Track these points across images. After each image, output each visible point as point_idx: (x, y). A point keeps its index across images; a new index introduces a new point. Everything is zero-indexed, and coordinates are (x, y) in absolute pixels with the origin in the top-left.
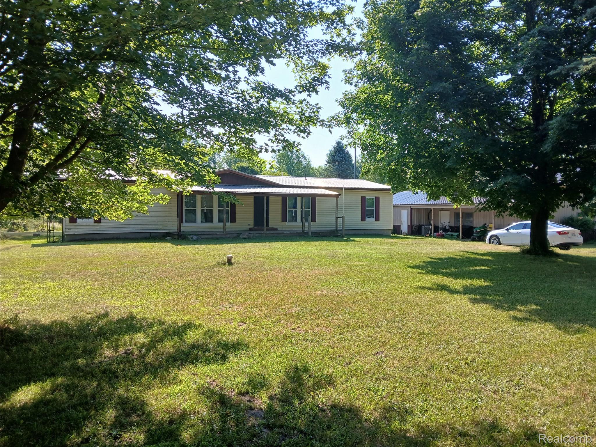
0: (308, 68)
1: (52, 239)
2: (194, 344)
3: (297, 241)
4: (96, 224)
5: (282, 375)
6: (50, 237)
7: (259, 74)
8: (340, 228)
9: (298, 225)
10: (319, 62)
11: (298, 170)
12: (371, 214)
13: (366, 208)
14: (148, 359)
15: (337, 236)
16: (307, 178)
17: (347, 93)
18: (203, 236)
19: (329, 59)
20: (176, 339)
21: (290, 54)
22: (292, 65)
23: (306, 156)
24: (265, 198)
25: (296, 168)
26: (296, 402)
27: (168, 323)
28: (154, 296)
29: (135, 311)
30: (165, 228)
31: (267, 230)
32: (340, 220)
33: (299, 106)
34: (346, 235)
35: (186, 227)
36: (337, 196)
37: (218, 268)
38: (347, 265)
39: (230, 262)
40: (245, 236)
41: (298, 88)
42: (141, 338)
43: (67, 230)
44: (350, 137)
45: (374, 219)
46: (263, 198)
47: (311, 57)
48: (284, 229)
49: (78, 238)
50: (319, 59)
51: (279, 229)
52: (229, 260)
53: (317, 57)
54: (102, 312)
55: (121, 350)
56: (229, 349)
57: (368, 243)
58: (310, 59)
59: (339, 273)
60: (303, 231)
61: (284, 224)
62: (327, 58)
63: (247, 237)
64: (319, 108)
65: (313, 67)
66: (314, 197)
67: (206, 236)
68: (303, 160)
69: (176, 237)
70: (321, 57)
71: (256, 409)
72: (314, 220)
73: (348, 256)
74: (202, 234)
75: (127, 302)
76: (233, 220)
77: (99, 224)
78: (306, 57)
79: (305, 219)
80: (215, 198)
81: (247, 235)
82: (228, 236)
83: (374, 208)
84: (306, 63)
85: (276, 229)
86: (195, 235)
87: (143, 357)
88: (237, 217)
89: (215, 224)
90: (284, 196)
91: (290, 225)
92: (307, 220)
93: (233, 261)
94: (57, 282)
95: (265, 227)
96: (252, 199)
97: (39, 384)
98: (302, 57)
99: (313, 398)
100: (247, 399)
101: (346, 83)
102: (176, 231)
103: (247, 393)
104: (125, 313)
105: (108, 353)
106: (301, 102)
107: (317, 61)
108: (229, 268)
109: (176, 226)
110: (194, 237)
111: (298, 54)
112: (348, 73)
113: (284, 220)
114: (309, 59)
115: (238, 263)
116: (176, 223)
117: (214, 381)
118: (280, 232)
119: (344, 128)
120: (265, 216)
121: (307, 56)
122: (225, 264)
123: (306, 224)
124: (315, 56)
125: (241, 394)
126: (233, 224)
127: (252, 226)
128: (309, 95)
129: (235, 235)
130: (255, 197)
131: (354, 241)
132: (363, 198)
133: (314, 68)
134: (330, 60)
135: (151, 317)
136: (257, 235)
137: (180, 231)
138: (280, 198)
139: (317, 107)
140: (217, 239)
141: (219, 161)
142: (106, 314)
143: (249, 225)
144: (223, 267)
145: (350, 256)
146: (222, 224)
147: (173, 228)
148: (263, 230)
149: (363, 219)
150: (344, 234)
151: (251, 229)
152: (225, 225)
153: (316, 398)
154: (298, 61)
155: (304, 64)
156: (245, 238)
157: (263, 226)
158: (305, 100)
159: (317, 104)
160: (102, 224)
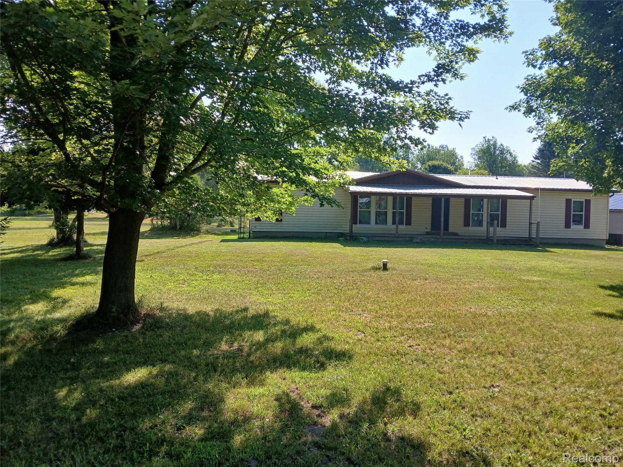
0: (453, 55)
1: (242, 236)
2: (302, 348)
3: (476, 249)
4: (278, 223)
5: (368, 394)
6: (241, 233)
7: (385, 66)
8: (534, 235)
9: (481, 231)
10: (464, 46)
11: (502, 167)
12: (578, 221)
13: (572, 213)
14: (252, 358)
15: (531, 245)
16: (499, 177)
17: (530, 77)
18: (374, 239)
19: (475, 42)
20: (288, 341)
21: (430, 42)
22: (434, 53)
23: (512, 151)
24: (443, 199)
25: (500, 165)
26: (366, 425)
27: (292, 324)
28: (296, 295)
29: (270, 308)
30: (339, 229)
31: (444, 235)
32: (534, 227)
33: (426, 98)
34: (541, 243)
35: (358, 228)
36: (531, 198)
37: (372, 273)
38: (520, 280)
39: (385, 267)
40: (418, 241)
41: (422, 78)
42: (260, 336)
43: (253, 227)
44: (541, 128)
45: (581, 227)
46: (440, 199)
47: (454, 42)
48: (466, 234)
49: (262, 235)
50: (464, 43)
51: (460, 234)
52: (385, 265)
53: (462, 41)
54: (243, 306)
55: (236, 345)
56: (330, 359)
57: (565, 254)
58: (454, 44)
59: (503, 289)
60: (487, 237)
61: (466, 228)
62: (473, 41)
63: (420, 241)
64: (450, 99)
65: (459, 52)
66: (504, 199)
67: (378, 239)
68: (508, 156)
69: (348, 238)
70: (467, 40)
71: (319, 426)
72: (504, 225)
73: (529, 269)
74: (374, 236)
75: (269, 300)
76: (409, 223)
77: (281, 223)
78: (448, 43)
79: (491, 223)
80: (390, 199)
81: (421, 240)
82: (400, 239)
83: (583, 213)
84: (450, 49)
85: (457, 234)
86: (366, 237)
87: (249, 355)
88: (413, 219)
89: (390, 226)
90: (467, 198)
91: (473, 230)
92: (492, 225)
93: (389, 266)
94: (222, 276)
95: (442, 231)
96: (430, 201)
97: (150, 368)
98: (444, 43)
99: (386, 424)
100: (317, 413)
101: (528, 65)
102: (348, 232)
103: (320, 407)
104: (261, 310)
105: (224, 347)
106: (428, 94)
107: (462, 46)
108: (381, 273)
109: (348, 226)
110: (365, 239)
111: (439, 40)
112: (529, 54)
113: (467, 224)
114: (452, 44)
115: (394, 269)
116: (348, 224)
117: (297, 389)
118: (462, 237)
119: (532, 118)
120: (442, 219)
121: (450, 40)
122: (379, 269)
123: (491, 229)
124: (459, 40)
125: (314, 407)
126: (409, 227)
127: (429, 230)
128: (436, 85)
129: (408, 239)
130: (433, 199)
131: (549, 252)
132: (568, 201)
133: (461, 54)
134: (477, 43)
135: (281, 316)
136: (432, 240)
137: (352, 232)
138: (463, 200)
139: (447, 97)
140: (389, 242)
141: (412, 160)
142: (246, 309)
143: (426, 228)
144: (377, 272)
145: (530, 270)
146: (395, 226)
147: (346, 229)
148: (439, 234)
149: (567, 226)
150: (538, 243)
151: (428, 233)
152: (397, 228)
153: (389, 426)
154: (441, 48)
155: (448, 51)
156: (418, 243)
157: (440, 229)
158: (431, 91)
159: (447, 95)
160: (283, 223)
